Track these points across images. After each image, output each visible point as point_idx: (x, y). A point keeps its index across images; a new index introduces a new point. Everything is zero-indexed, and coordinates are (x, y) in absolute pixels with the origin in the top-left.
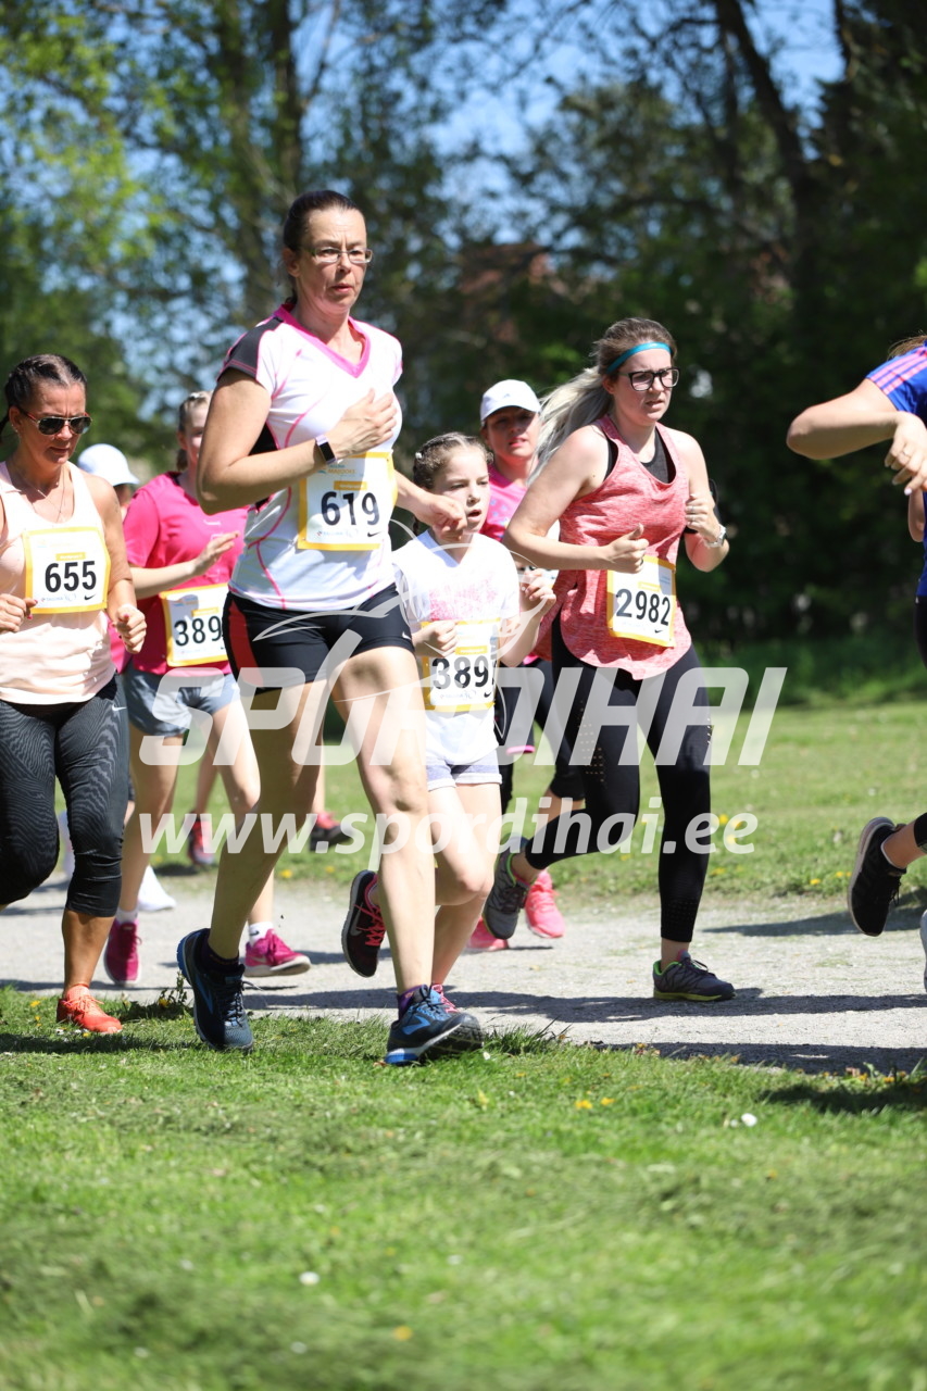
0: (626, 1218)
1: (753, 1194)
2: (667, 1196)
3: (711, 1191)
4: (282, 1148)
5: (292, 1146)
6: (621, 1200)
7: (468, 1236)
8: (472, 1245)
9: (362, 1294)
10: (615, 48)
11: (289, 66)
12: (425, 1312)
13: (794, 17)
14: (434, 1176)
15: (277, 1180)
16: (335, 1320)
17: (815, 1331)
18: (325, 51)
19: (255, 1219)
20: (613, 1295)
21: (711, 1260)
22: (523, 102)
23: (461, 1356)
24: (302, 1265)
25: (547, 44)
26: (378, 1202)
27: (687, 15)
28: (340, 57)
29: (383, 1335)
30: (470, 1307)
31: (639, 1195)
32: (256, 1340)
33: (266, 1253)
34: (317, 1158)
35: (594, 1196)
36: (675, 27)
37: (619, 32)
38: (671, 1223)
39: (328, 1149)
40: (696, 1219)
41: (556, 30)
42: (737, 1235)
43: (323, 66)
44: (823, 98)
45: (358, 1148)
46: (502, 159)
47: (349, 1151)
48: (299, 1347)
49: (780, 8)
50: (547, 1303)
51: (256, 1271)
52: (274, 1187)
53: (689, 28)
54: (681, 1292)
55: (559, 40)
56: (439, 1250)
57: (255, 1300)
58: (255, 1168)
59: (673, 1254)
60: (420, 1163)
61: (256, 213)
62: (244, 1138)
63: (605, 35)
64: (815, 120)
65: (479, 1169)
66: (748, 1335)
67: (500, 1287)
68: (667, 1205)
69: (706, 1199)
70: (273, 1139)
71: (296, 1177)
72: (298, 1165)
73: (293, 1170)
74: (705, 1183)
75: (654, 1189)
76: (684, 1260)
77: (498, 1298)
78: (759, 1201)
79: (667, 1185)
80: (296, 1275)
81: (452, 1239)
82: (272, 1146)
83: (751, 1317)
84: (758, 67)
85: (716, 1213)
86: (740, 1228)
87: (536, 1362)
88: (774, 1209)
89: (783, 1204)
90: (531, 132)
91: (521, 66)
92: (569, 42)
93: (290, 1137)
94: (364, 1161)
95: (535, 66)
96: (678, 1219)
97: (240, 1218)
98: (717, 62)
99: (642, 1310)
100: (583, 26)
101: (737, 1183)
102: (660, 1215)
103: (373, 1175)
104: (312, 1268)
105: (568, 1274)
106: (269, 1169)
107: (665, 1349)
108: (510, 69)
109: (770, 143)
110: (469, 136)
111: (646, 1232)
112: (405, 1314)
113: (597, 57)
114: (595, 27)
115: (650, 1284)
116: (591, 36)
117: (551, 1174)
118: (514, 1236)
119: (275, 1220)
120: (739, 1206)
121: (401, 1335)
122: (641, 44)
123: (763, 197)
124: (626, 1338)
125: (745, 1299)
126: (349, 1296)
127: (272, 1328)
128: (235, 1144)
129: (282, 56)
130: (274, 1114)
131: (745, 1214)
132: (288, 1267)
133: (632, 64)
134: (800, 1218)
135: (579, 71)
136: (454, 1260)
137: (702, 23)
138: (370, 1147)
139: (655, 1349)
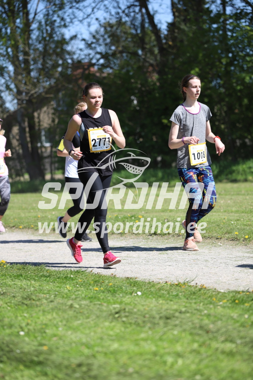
0: (106, 319)
1: (139, 313)
2: (117, 313)
3: (128, 312)
4: (16, 299)
5: (19, 299)
6: (105, 314)
7: (64, 323)
8: (65, 325)
9: (36, 337)
10: (113, 11)
11: (27, 13)
12: (52, 342)
13: (160, 5)
14: (56, 307)
15: (15, 307)
16: (28, 344)
17: (154, 348)
18: (36, 10)
19: (8, 317)
20: (102, 339)
21: (128, 330)
22: (89, 25)
23: (61, 354)
24: (20, 330)
25: (95, 10)
26: (41, 313)
27: (132, 4)
28: (40, 11)
29: (41, 348)
30: (64, 341)
31: (110, 313)
32: (7, 349)
33: (11, 326)
34: (25, 302)
35: (98, 313)
36: (129, 7)
37: (114, 7)
38: (118, 320)
39: (28, 299)
40: (124, 319)
41: (98, 6)
42: (135, 324)
43: (36, 14)
44: (168, 27)
45: (36, 299)
46: (84, 40)
47: (34, 300)
48: (18, 351)
49: (157, 3)
50: (84, 340)
51: (8, 331)
52: (14, 309)
53: (132, 7)
54: (119, 338)
55: (98, 9)
56: (57, 326)
57: (7, 338)
58: (9, 304)
59: (118, 328)
60: (52, 303)
61: (17, 52)
62: (6, 296)
63: (111, 8)
64: (166, 33)
65: (68, 305)
66: (136, 349)
67: (72, 336)
68: (117, 316)
69: (127, 314)
70: (14, 297)
71: (20, 307)
72: (20, 303)
73: (19, 305)
74: (127, 310)
75: (114, 311)
76: (121, 330)
77: (71, 339)
78: (141, 315)
79: (117, 310)
80: (18, 332)
81: (60, 324)
82: (13, 298)
83: (137, 345)
84: (151, 18)
85: (129, 318)
86: (136, 322)
87: (80, 356)
88: (144, 317)
89: (147, 316)
90: (91, 33)
91: (89, 16)
92: (101, 10)
93: (19, 296)
94: (38, 303)
95: (92, 16)
96: (119, 319)
97: (4, 317)
98: (139, 16)
99: (109, 342)
100: (105, 5)
101: (135, 310)
102: (115, 318)
103: (40, 306)
104: (23, 330)
105: (90, 333)
106: (12, 304)
107: (114, 353)
108: (85, 16)
109: (153, 38)
110: (74, 34)
111: (111, 322)
112: (47, 343)
113: (108, 14)
114: (108, 6)
115: (111, 336)
116: (107, 8)
117: (87, 307)
118: (76, 323)
119: (13, 318)
120: (136, 316)
121: (45, 348)
122: (120, 11)
123: (152, 52)
124: (104, 350)
125: (136, 340)
126: (32, 338)
127: (11, 346)
128: (4, 298)
129: (25, 11)
130: (15, 290)
131: (137, 318)
132: (16, 330)
133: (118, 16)
134: (151, 319)
135: (104, 17)
136: (60, 329)
137: (136, 6)
138: (39, 299)
139: (112, 353)
